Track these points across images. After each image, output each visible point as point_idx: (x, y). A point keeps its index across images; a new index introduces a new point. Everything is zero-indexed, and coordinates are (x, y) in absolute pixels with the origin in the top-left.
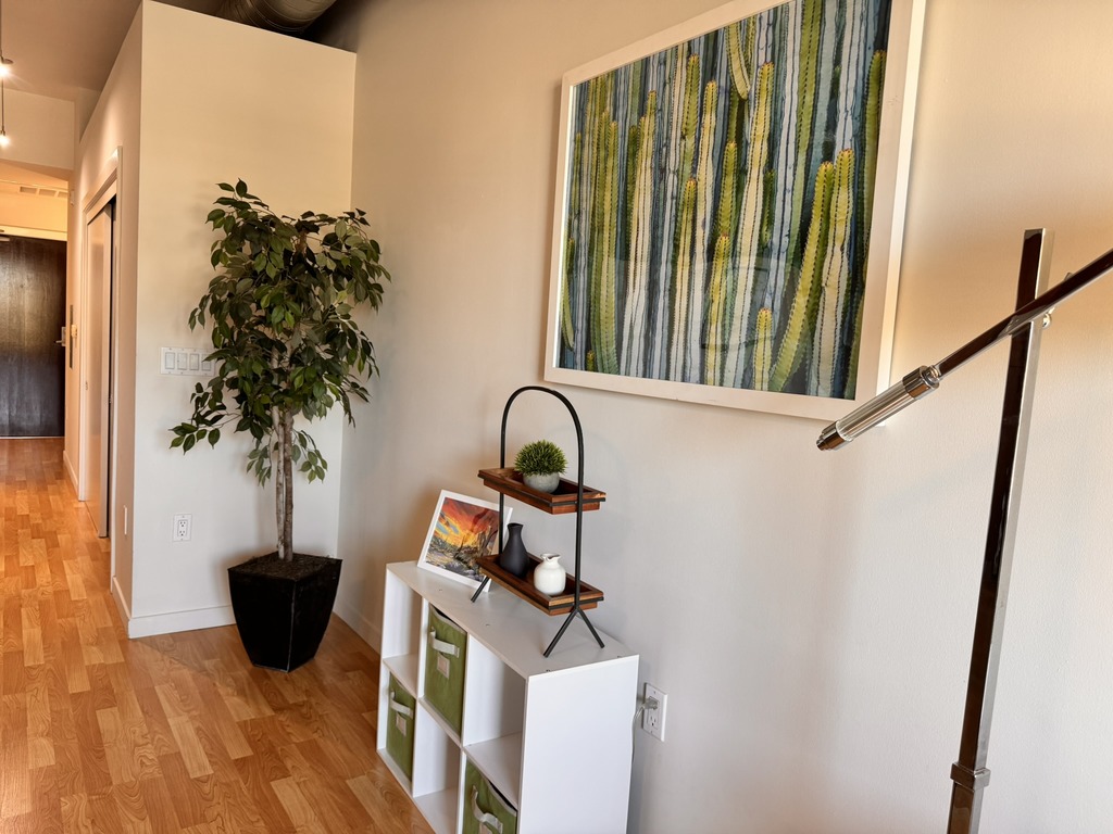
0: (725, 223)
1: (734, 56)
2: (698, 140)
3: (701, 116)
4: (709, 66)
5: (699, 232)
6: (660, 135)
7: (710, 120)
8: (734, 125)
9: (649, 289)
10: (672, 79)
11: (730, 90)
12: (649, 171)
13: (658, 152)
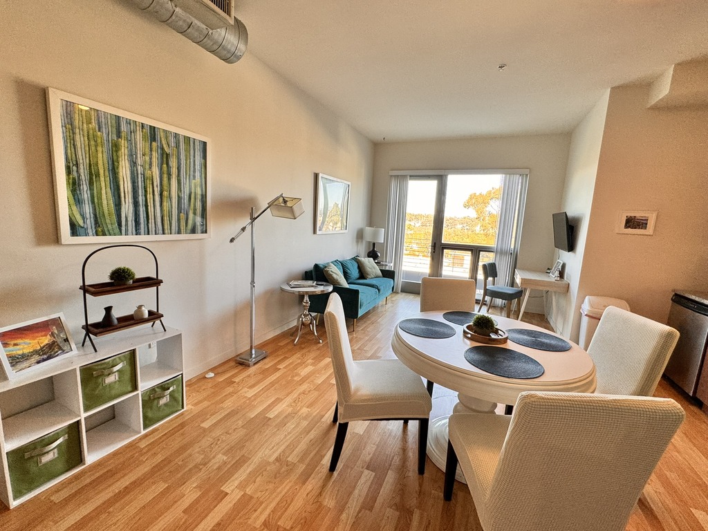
0: (165, 188)
1: (163, 139)
2: (151, 159)
3: (151, 151)
4: (153, 136)
5: (155, 189)
6: (131, 150)
7: (155, 154)
8: (165, 160)
9: (134, 204)
10: (135, 132)
11: (162, 149)
12: (127, 161)
13: (131, 155)
